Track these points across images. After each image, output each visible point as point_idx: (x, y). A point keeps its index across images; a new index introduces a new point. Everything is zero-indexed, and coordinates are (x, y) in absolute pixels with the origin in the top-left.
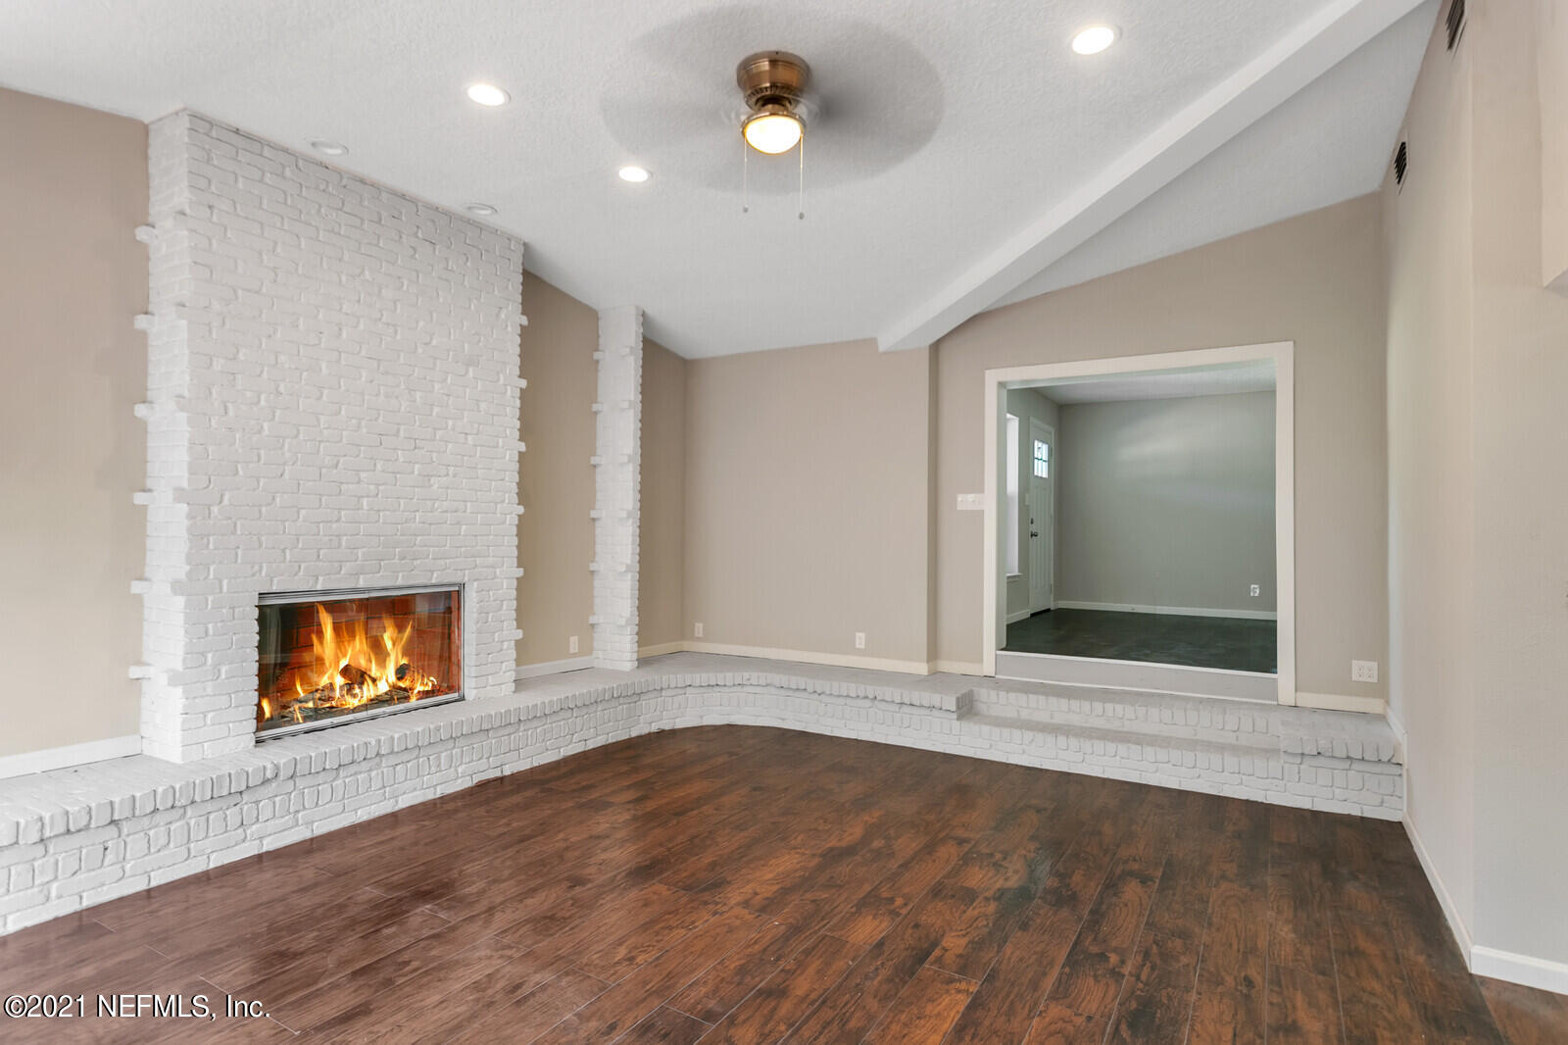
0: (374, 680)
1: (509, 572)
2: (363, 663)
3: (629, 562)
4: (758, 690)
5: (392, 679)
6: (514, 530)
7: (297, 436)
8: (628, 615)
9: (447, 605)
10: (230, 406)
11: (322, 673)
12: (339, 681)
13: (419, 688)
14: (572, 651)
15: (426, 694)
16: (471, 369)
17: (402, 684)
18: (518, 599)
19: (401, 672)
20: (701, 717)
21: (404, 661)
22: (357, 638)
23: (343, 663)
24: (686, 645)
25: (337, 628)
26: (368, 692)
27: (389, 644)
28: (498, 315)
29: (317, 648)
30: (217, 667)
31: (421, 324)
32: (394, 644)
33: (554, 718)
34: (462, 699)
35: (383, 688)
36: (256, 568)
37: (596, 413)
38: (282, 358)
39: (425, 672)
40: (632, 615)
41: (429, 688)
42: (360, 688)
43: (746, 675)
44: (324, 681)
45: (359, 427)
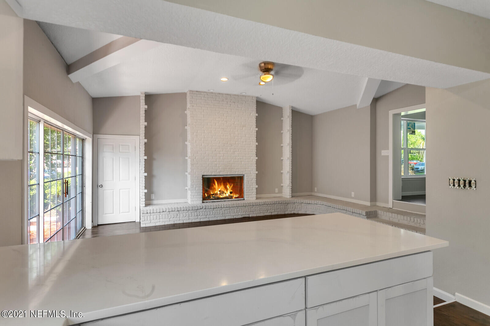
0: (225, 193)
1: (254, 172)
2: (223, 190)
3: (288, 170)
4: (321, 206)
5: (229, 194)
6: (255, 163)
7: (208, 146)
8: (288, 184)
9: (240, 179)
10: (197, 141)
11: (216, 191)
12: (219, 193)
13: (235, 196)
14: (276, 192)
15: (236, 198)
16: (244, 128)
17: (231, 195)
18: (256, 178)
19: (231, 193)
20: (306, 211)
21: (232, 191)
22: (222, 186)
23: (219, 190)
24: (313, 194)
25: (218, 184)
26: (224, 195)
27: (228, 188)
28: (250, 115)
29: (214, 186)
30: (195, 188)
31: (232, 120)
32: (229, 188)
33: (263, 206)
34: (244, 200)
35: (227, 195)
36: (201, 170)
37: (282, 133)
38: (205, 131)
39: (236, 193)
40: (290, 184)
41: (237, 196)
42: (223, 194)
43: (317, 201)
44: (216, 192)
45: (220, 143)
